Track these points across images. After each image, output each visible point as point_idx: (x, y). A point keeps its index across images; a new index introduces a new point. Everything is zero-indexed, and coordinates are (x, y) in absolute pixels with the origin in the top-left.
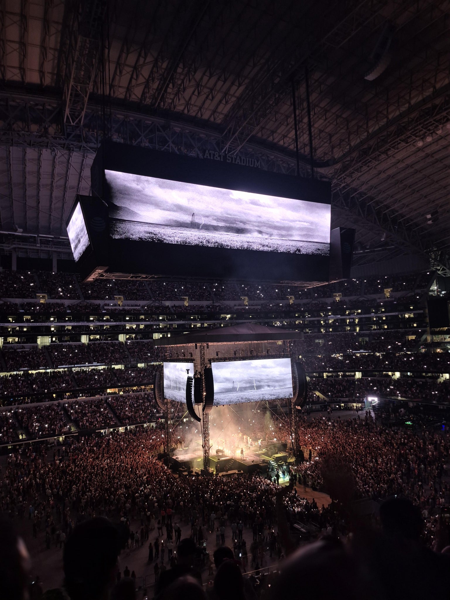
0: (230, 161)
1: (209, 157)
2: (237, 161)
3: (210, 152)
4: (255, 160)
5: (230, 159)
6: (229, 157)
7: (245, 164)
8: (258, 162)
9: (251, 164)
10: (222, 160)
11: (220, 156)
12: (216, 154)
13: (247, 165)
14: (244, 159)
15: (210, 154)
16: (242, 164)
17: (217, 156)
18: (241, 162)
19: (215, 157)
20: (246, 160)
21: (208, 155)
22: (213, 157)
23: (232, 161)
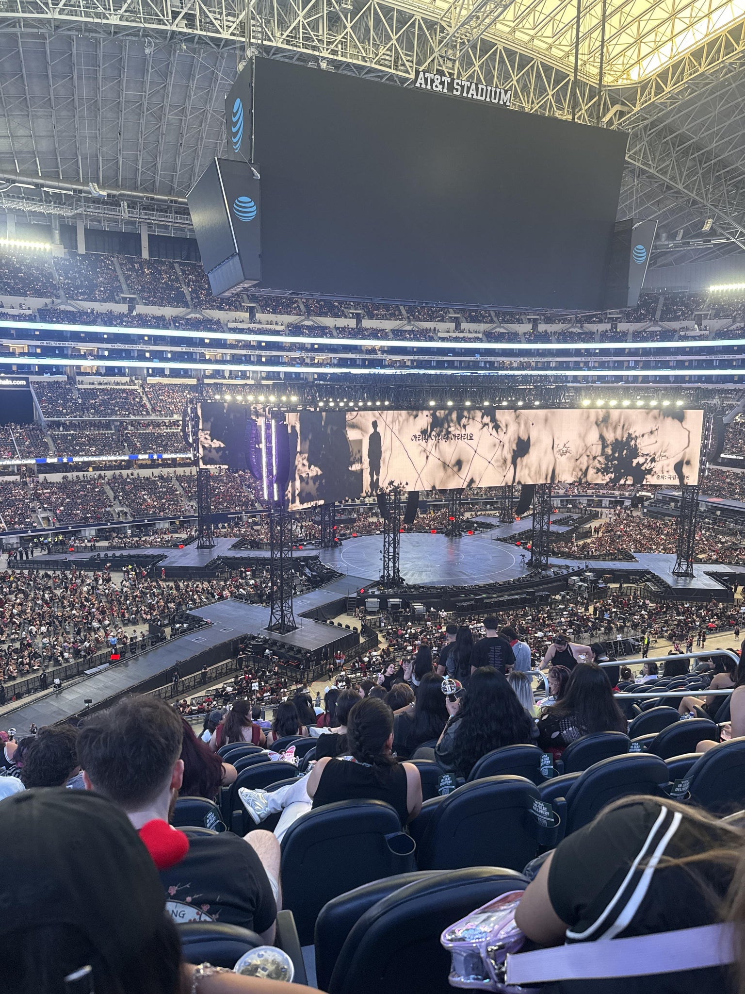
0: (458, 93)
1: (423, 86)
2: (471, 92)
3: (427, 75)
4: (502, 91)
5: (459, 88)
6: (458, 84)
7: (483, 99)
8: (506, 95)
9: (495, 99)
10: (445, 90)
11: (442, 83)
12: (435, 80)
13: (488, 99)
14: (482, 89)
15: (426, 79)
16: (479, 98)
17: (437, 83)
18: (477, 95)
19: (434, 85)
20: (487, 90)
21: (423, 81)
22: (432, 86)
23: (462, 92)
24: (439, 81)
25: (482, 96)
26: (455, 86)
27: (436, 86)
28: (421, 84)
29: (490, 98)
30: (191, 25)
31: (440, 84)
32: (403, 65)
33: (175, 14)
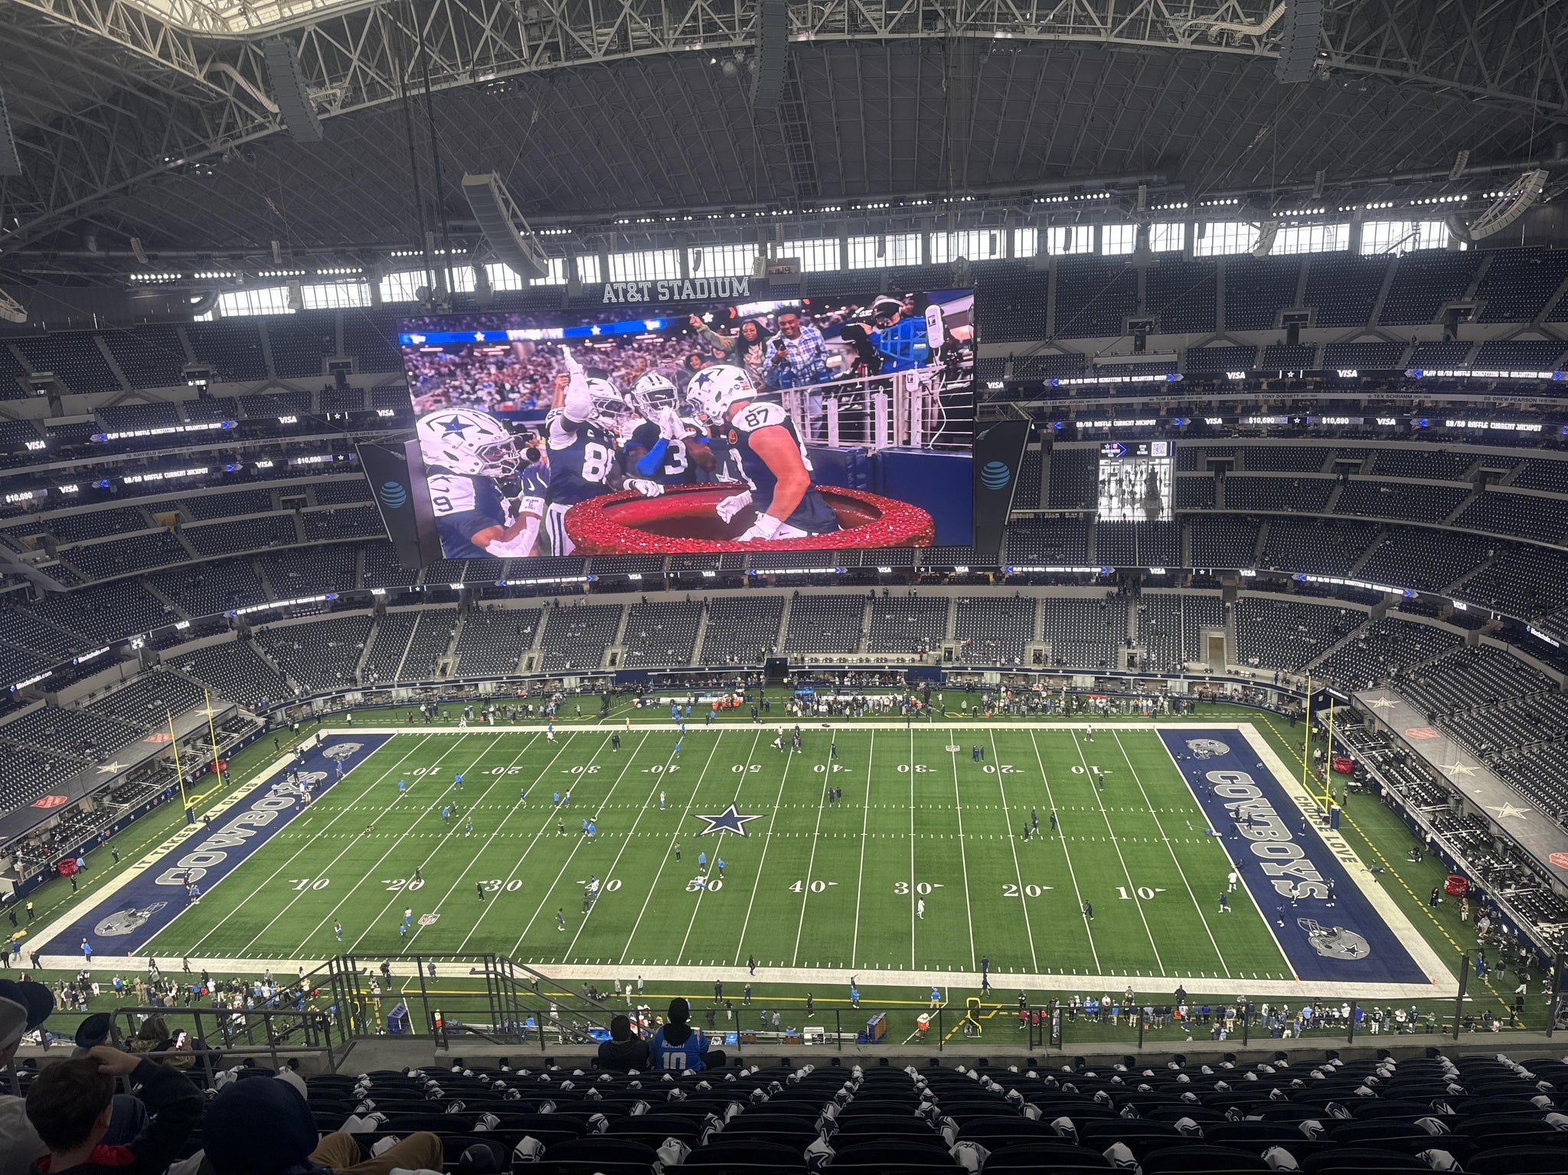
0: (667, 297)
1: (614, 300)
2: (685, 291)
3: (616, 286)
4: (733, 279)
5: (667, 291)
6: (663, 287)
7: (706, 296)
8: (740, 282)
9: (724, 291)
10: (647, 299)
11: (640, 290)
12: (629, 289)
13: (713, 295)
14: (701, 284)
15: (616, 292)
16: (699, 296)
17: (632, 291)
18: (695, 293)
19: (629, 295)
20: (709, 283)
21: (612, 295)
22: (625, 297)
23: (672, 293)
24: (635, 289)
25: (703, 292)
26: (660, 290)
27: (632, 296)
28: (610, 299)
29: (717, 292)
30: (555, 57)
31: (637, 292)
32: (865, 20)
33: (533, 49)
